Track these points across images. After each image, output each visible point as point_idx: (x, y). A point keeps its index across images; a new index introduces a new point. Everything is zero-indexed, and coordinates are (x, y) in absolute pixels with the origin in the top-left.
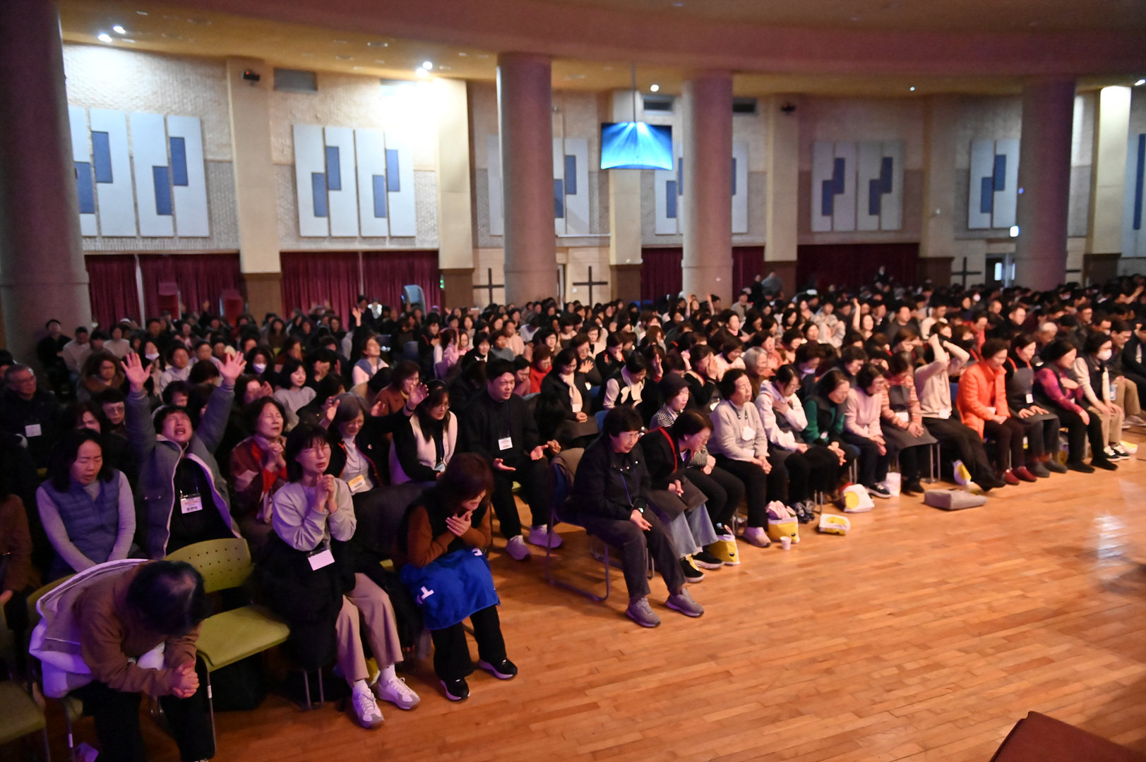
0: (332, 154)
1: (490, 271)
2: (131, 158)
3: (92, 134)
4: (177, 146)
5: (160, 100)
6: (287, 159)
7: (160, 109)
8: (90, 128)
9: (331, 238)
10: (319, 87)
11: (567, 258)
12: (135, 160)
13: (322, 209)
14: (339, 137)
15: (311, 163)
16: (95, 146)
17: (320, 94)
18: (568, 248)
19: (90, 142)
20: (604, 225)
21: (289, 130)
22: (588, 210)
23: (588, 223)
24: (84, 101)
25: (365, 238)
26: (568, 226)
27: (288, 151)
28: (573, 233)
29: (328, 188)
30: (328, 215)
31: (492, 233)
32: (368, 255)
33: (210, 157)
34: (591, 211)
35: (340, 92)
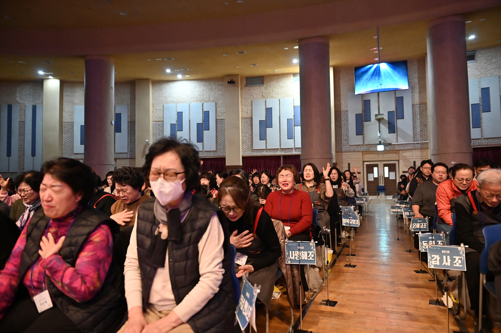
0: (269, 111)
1: (349, 164)
2: (190, 121)
3: (177, 113)
4: (206, 115)
5: (201, 97)
6: (249, 115)
7: (201, 101)
8: (176, 111)
9: (267, 150)
10: (265, 82)
11: (399, 157)
12: (191, 121)
13: (263, 137)
14: (272, 103)
15: (260, 115)
16: (178, 117)
17: (265, 85)
18: (399, 150)
19: (176, 116)
20: (424, 135)
21: (250, 103)
22: (412, 128)
23: (412, 135)
24: (175, 101)
25: (282, 149)
26: (398, 137)
27: (249, 112)
28: (401, 141)
29: (266, 127)
30: (266, 140)
31: (350, 144)
32: (285, 157)
33: (218, 118)
34: (414, 128)
35: (274, 83)
